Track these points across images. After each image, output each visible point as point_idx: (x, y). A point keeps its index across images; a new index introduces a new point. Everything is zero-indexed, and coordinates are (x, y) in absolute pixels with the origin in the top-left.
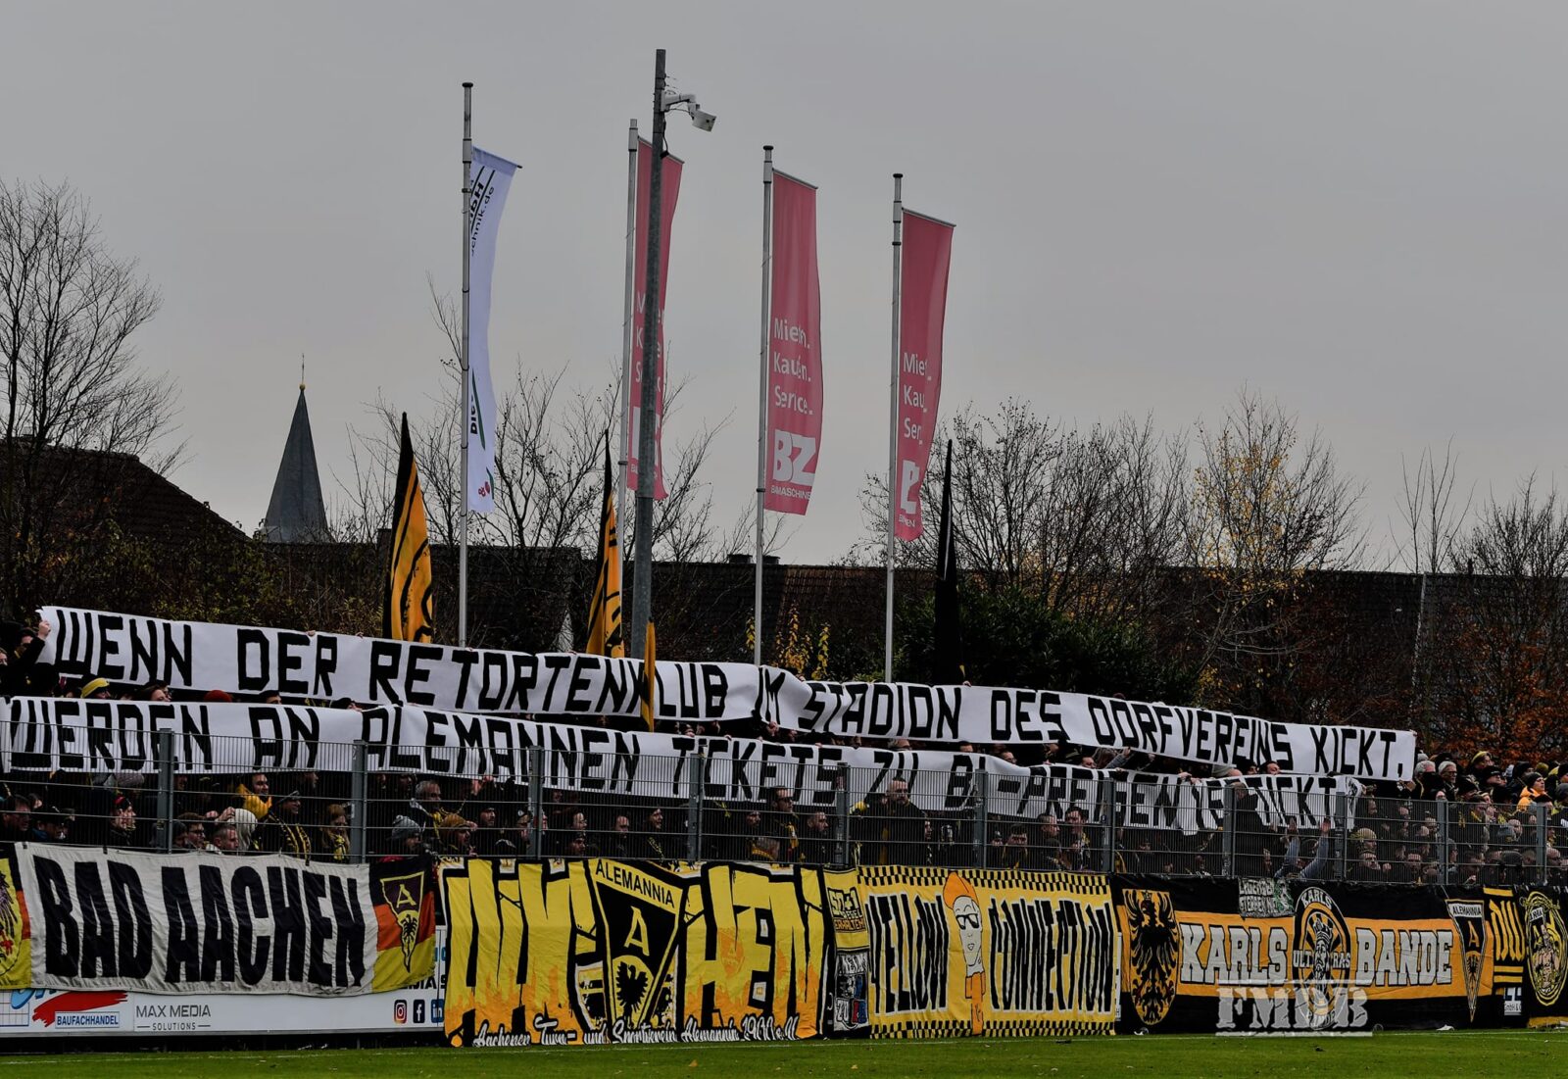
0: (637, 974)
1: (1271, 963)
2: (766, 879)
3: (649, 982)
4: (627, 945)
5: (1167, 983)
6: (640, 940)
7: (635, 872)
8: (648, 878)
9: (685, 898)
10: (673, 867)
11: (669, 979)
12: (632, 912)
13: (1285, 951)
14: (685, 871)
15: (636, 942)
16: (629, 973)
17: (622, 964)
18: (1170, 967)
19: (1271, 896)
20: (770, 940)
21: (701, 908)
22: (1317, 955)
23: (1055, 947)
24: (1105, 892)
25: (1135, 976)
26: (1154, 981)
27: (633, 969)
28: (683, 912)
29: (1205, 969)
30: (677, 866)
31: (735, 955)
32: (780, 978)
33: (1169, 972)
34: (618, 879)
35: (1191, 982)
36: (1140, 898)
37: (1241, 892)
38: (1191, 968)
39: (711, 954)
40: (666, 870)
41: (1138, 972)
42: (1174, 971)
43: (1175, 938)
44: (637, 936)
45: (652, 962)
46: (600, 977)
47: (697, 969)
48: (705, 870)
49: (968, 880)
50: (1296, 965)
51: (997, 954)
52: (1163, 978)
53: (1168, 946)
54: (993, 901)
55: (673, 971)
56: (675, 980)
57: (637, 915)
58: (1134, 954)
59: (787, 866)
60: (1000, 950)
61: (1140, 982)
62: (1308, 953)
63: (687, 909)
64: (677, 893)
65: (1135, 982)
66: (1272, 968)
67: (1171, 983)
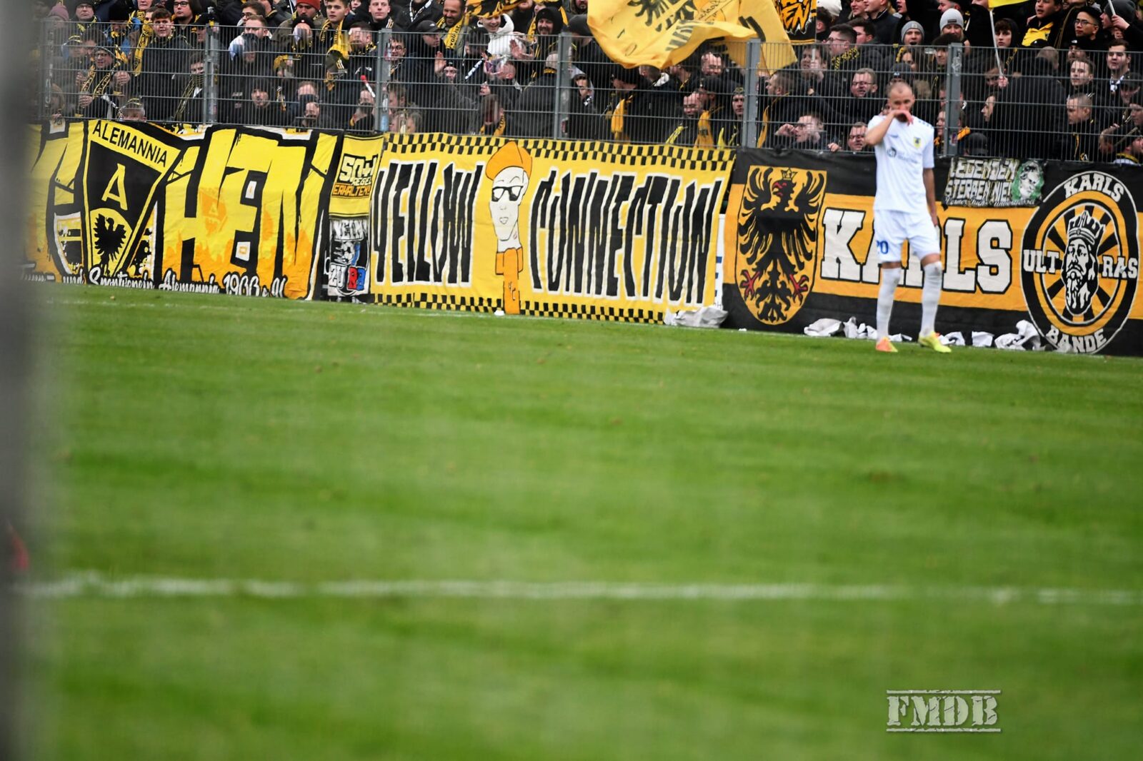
0: (115, 226)
1: (982, 264)
2: (276, 142)
3: (127, 235)
4: (104, 198)
5: (797, 278)
6: (117, 194)
7: (134, 132)
8: (146, 138)
9: (180, 157)
10: (177, 129)
11: (148, 233)
12: (116, 168)
13: (1007, 250)
14: (188, 134)
15: (113, 197)
16: (107, 225)
17: (100, 215)
18: (802, 259)
19: (1002, 181)
20: (257, 202)
21: (192, 168)
22: (1070, 258)
23: (622, 225)
24: (723, 168)
25: (743, 264)
26: (774, 275)
27: (111, 221)
28: (171, 170)
29: (862, 265)
30: (181, 128)
31: (216, 214)
32: (265, 239)
33: (801, 266)
34: (114, 139)
35: (839, 279)
36: (776, 175)
37: (952, 174)
38: (838, 261)
39: (191, 211)
40: (169, 131)
41: (750, 261)
42: (809, 265)
43: (812, 226)
44: (115, 190)
45: (131, 216)
46: (79, 227)
47: (175, 225)
48: (209, 133)
49: (529, 151)
50: (1029, 269)
51: (539, 230)
52: (789, 270)
53: (801, 237)
54: (554, 173)
55: (152, 225)
56: (154, 234)
57: (120, 173)
58: (743, 240)
59: (305, 131)
60: (543, 225)
61: (752, 274)
62: (1053, 256)
63: (176, 170)
64: (173, 152)
65: (744, 273)
66: (983, 271)
67: (805, 278)
